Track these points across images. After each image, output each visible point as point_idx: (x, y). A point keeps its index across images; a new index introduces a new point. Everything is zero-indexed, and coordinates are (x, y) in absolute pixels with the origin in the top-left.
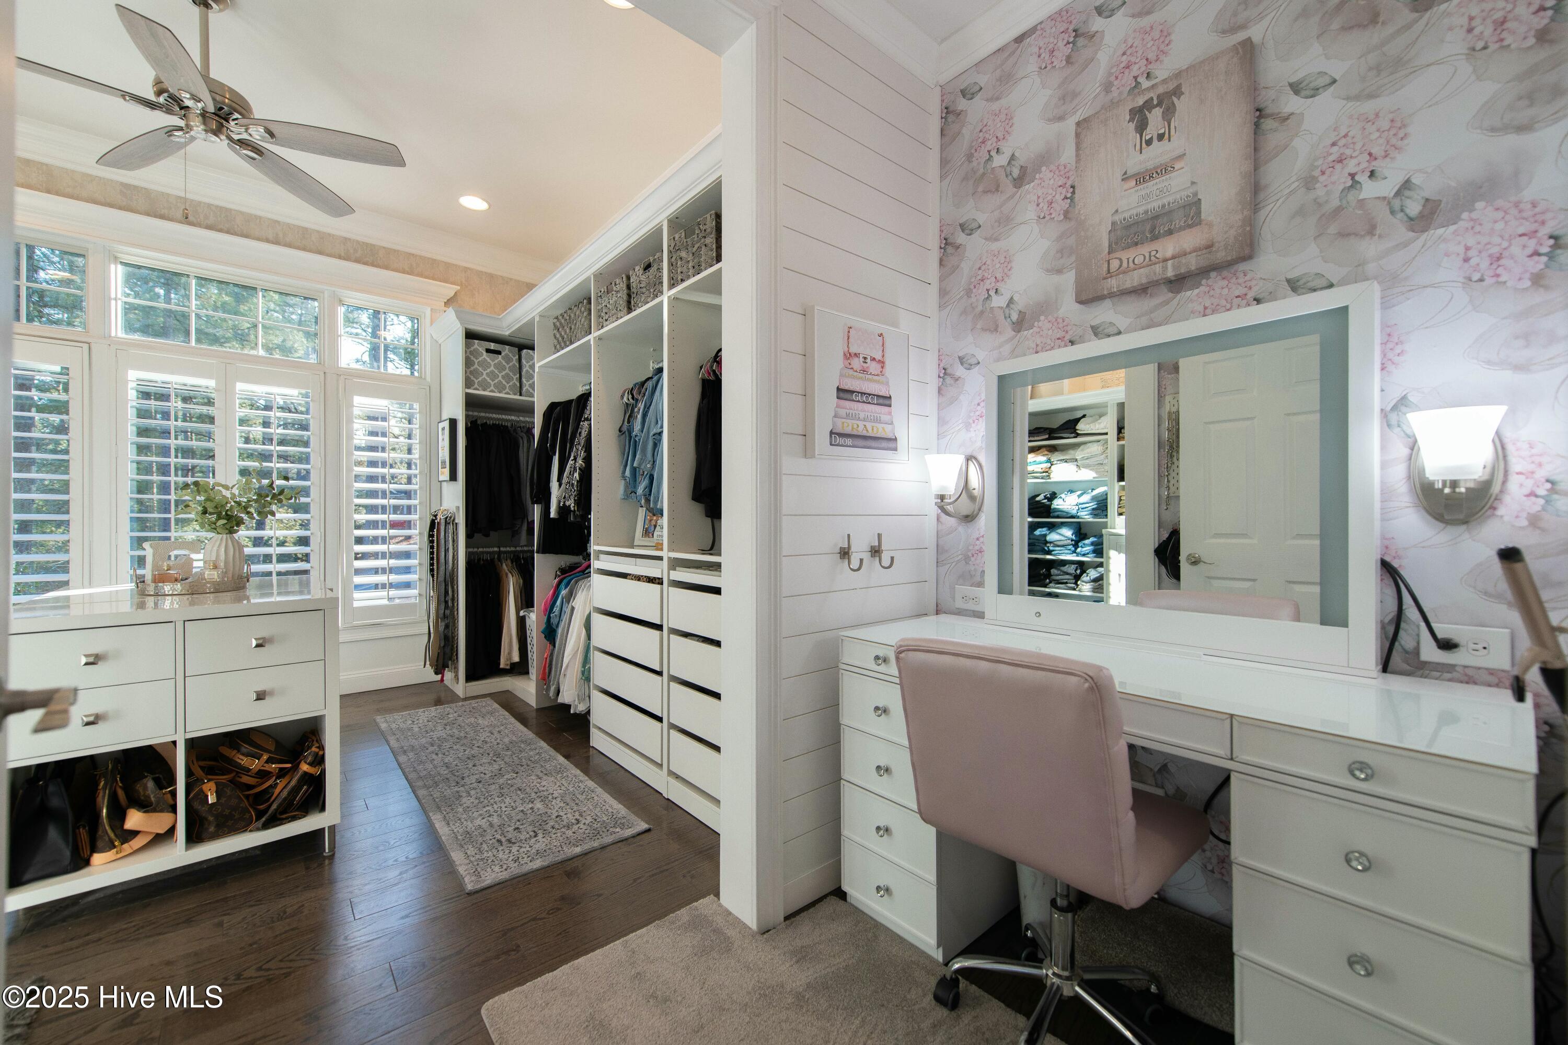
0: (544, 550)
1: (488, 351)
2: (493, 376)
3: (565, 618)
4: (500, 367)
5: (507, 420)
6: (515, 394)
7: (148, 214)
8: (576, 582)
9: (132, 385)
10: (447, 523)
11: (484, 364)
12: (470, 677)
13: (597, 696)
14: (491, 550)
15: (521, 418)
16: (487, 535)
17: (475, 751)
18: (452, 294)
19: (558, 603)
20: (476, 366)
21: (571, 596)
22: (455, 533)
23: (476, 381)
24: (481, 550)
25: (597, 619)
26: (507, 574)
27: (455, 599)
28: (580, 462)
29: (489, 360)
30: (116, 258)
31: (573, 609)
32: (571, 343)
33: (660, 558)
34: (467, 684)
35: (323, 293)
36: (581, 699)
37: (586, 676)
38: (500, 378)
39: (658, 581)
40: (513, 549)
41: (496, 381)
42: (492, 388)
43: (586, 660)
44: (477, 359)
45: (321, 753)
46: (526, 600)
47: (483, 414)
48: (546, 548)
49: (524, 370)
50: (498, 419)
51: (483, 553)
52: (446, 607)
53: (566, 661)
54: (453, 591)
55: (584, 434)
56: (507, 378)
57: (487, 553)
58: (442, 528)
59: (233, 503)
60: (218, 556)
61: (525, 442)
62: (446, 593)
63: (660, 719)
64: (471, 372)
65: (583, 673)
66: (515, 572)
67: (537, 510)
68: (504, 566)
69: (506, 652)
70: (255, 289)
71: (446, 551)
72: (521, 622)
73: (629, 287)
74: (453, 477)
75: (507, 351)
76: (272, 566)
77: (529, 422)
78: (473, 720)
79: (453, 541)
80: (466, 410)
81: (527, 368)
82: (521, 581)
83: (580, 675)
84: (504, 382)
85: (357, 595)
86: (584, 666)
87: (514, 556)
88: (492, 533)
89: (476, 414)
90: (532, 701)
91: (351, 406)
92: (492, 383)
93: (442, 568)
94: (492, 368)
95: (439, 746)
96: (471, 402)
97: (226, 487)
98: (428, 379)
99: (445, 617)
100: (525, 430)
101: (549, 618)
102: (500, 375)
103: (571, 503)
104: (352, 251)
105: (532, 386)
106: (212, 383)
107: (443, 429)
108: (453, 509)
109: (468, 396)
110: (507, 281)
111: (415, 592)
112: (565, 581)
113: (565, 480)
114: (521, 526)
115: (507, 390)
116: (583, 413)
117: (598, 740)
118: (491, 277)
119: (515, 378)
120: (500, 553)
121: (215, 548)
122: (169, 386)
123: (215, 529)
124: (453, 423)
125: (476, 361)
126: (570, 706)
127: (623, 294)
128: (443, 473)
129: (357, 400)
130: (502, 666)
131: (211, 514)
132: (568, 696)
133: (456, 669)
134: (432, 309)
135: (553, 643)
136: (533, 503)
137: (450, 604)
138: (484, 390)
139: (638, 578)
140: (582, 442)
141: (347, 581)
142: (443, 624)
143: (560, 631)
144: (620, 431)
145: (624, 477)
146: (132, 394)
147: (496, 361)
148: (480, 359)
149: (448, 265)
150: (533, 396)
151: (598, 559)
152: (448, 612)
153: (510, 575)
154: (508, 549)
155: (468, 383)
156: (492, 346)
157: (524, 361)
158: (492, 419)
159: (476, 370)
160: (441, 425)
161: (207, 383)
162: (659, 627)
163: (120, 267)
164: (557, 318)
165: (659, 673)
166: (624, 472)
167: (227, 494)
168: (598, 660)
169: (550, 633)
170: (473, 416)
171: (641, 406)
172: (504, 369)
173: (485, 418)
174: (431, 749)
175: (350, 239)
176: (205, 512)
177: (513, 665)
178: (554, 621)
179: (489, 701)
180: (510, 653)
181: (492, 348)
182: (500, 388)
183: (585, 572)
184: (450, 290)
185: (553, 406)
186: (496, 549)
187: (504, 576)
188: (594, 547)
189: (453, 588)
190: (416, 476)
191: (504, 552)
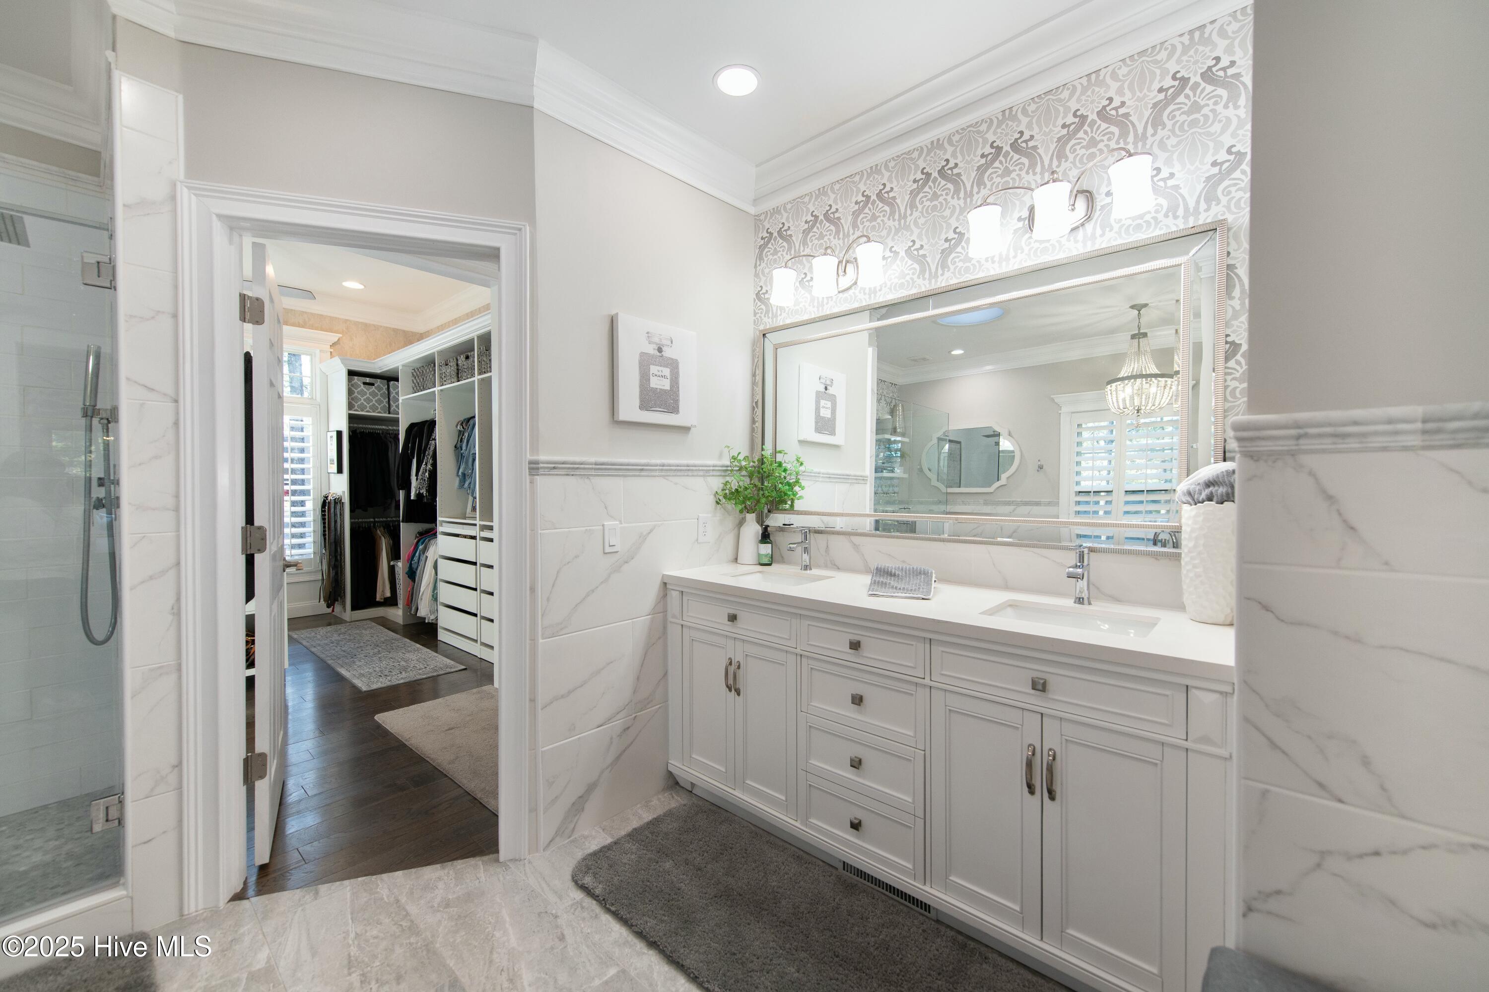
0: (407, 520)
1: (365, 383)
2: (368, 401)
3: (422, 563)
4: (374, 394)
5: (379, 429)
6: (385, 413)
8: (429, 541)
10: (336, 504)
11: (363, 393)
12: (354, 608)
13: (442, 609)
14: (368, 520)
15: (390, 428)
16: (366, 511)
17: (362, 644)
18: (335, 341)
19: (417, 554)
20: (356, 394)
21: (425, 549)
22: (342, 509)
23: (356, 405)
24: (361, 520)
25: (441, 562)
26: (380, 537)
27: (342, 554)
28: (429, 466)
29: (365, 390)
31: (427, 557)
32: (424, 389)
33: (475, 525)
34: (353, 613)
36: (432, 612)
37: (435, 598)
38: (374, 402)
39: (474, 538)
40: (384, 519)
41: (371, 404)
42: (368, 409)
43: (435, 588)
44: (356, 389)
46: (395, 554)
47: (361, 426)
48: (408, 519)
49: (392, 396)
50: (372, 429)
51: (362, 522)
53: (422, 590)
55: (432, 448)
56: (379, 402)
57: (365, 522)
58: (332, 506)
61: (393, 445)
62: (336, 550)
63: (475, 615)
64: (352, 399)
65: (433, 596)
66: (386, 535)
67: (402, 494)
68: (378, 532)
69: (381, 590)
72: (392, 570)
73: (457, 365)
74: (340, 470)
75: (379, 383)
77: (395, 430)
78: (358, 631)
79: (341, 515)
80: (349, 425)
81: (394, 394)
82: (391, 541)
83: (431, 597)
84: (377, 405)
86: (433, 592)
87: (385, 524)
88: (369, 509)
89: (356, 425)
90: (400, 621)
92: (368, 406)
93: (333, 533)
94: (368, 395)
95: (337, 644)
96: (352, 418)
100: (392, 436)
101: (411, 564)
102: (374, 400)
103: (424, 491)
105: (398, 406)
107: (331, 437)
108: (340, 493)
109: (351, 415)
110: (378, 328)
111: (310, 550)
112: (422, 541)
113: (420, 477)
114: (390, 504)
115: (379, 410)
116: (431, 435)
117: (442, 636)
118: (365, 326)
119: (385, 401)
120: (375, 522)
124: (339, 434)
125: (356, 391)
126: (425, 618)
127: (454, 368)
128: (331, 467)
130: (378, 599)
132: (424, 611)
133: (344, 602)
134: (321, 352)
135: (413, 580)
136: (399, 489)
137: (339, 557)
138: (362, 411)
139: (465, 537)
140: (431, 453)
143: (418, 571)
144: (455, 447)
145: (458, 475)
147: (371, 390)
148: (359, 390)
149: (332, 319)
150: (398, 414)
151: (441, 525)
152: (337, 563)
153: (383, 538)
154: (381, 520)
155: (350, 406)
156: (368, 380)
157: (391, 389)
158: (367, 428)
159: (356, 397)
160: (329, 434)
162: (475, 564)
164: (414, 369)
165: (475, 589)
166: (458, 473)
168: (442, 587)
169: (412, 574)
170: (353, 427)
171: (466, 435)
172: (376, 395)
173: (363, 428)
174: (332, 645)
177: (386, 599)
178: (414, 566)
179: (368, 622)
180: (383, 591)
181: (368, 382)
182: (374, 409)
183: (435, 535)
184: (335, 337)
185: (412, 426)
186: (372, 520)
187: (378, 539)
188: (439, 519)
189: (341, 547)
190: (309, 468)
191: (378, 522)
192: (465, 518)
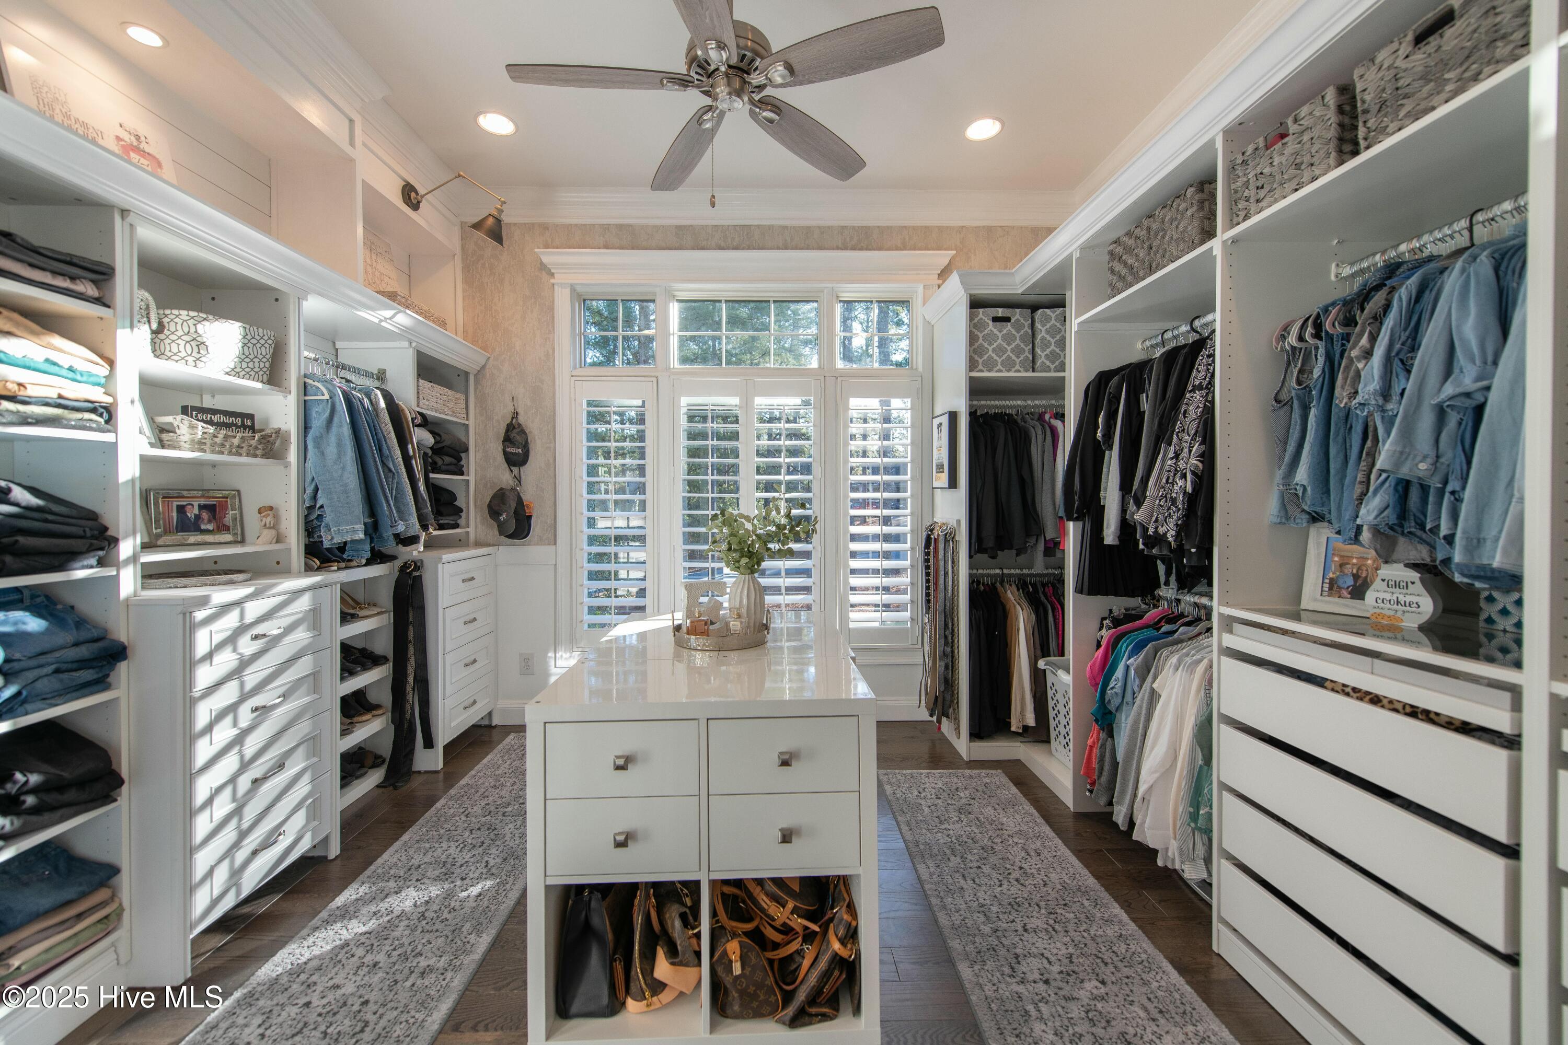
0: (1085, 587)
1: (996, 319)
2: (1000, 351)
3: (1137, 703)
4: (1009, 338)
5: (1011, 407)
6: (1026, 371)
7: (693, 249)
8: (1157, 649)
9: (684, 410)
10: (946, 541)
11: (990, 338)
12: (974, 734)
13: (1227, 869)
14: (992, 572)
15: (1029, 402)
16: (994, 557)
18: (947, 262)
19: (1120, 674)
20: (981, 341)
21: (1148, 671)
22: (955, 553)
23: (980, 361)
24: (980, 571)
26: (1014, 607)
27: (955, 634)
28: (1188, 460)
29: (995, 331)
30: (674, 296)
32: (1151, 271)
34: (972, 744)
35: (823, 292)
36: (1188, 859)
38: (1009, 353)
40: (1018, 571)
41: (1004, 357)
42: (999, 366)
44: (981, 332)
45: (854, 924)
47: (983, 402)
48: (1091, 586)
49: (1039, 338)
50: (1001, 407)
51: (983, 575)
52: (946, 644)
54: (953, 625)
56: (1018, 351)
57: (988, 576)
58: (941, 546)
59: (754, 537)
60: (741, 602)
62: (946, 625)
64: (975, 350)
66: (1025, 604)
69: (1019, 710)
70: (769, 301)
71: (946, 574)
72: (1042, 680)
74: (953, 483)
75: (1017, 316)
76: (781, 580)
79: (953, 563)
80: (970, 400)
81: (1043, 334)
82: (1034, 616)
84: (1014, 357)
85: (853, 615)
87: (1020, 580)
88: (1000, 555)
90: (1067, 796)
91: (847, 408)
92: (999, 361)
93: (941, 596)
94: (999, 341)
96: (977, 389)
97: (748, 519)
98: (920, 368)
99: (945, 655)
100: (1036, 417)
101: (1100, 691)
102: (1009, 348)
103: (1167, 530)
104: (848, 239)
105: (1050, 357)
106: (735, 401)
107: (940, 425)
108: (953, 523)
109: (972, 380)
110: (1007, 231)
111: (907, 615)
114: (1035, 545)
115: (1017, 367)
117: (1231, 948)
118: (989, 230)
119: (1026, 349)
120: (1003, 576)
121: (739, 591)
122: (707, 408)
123: (739, 568)
124: (953, 417)
125: (981, 335)
126: (1160, 855)
127: (1324, 129)
128: (940, 479)
129: (854, 402)
130: (1013, 727)
131: (735, 551)
132: (1153, 836)
133: (957, 720)
134: (924, 286)
135: (1108, 731)
136: (1069, 519)
137: (950, 639)
138: (989, 371)
141: (844, 599)
142: (943, 664)
143: (1126, 720)
146: (683, 419)
147: (1005, 331)
148: (986, 332)
149: (940, 228)
151: (1228, 629)
152: (948, 649)
153: (1018, 608)
154: (1013, 571)
155: (972, 365)
156: (1000, 312)
159: (981, 346)
160: (937, 421)
161: (732, 401)
163: (676, 305)
164: (1117, 242)
167: (749, 526)
169: (1106, 717)
172: (1013, 340)
173: (985, 406)
175: (846, 227)
176: (730, 549)
177: (1027, 728)
178: (1112, 701)
179: (997, 771)
180: (1022, 712)
181: (1000, 315)
182: (1008, 365)
184: (943, 258)
185: (1104, 377)
186: (998, 571)
187: (1012, 610)
188: (1220, 608)
189: (953, 620)
190: (906, 482)
191: (1009, 575)
192: (1296, 616)
